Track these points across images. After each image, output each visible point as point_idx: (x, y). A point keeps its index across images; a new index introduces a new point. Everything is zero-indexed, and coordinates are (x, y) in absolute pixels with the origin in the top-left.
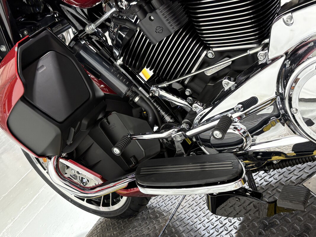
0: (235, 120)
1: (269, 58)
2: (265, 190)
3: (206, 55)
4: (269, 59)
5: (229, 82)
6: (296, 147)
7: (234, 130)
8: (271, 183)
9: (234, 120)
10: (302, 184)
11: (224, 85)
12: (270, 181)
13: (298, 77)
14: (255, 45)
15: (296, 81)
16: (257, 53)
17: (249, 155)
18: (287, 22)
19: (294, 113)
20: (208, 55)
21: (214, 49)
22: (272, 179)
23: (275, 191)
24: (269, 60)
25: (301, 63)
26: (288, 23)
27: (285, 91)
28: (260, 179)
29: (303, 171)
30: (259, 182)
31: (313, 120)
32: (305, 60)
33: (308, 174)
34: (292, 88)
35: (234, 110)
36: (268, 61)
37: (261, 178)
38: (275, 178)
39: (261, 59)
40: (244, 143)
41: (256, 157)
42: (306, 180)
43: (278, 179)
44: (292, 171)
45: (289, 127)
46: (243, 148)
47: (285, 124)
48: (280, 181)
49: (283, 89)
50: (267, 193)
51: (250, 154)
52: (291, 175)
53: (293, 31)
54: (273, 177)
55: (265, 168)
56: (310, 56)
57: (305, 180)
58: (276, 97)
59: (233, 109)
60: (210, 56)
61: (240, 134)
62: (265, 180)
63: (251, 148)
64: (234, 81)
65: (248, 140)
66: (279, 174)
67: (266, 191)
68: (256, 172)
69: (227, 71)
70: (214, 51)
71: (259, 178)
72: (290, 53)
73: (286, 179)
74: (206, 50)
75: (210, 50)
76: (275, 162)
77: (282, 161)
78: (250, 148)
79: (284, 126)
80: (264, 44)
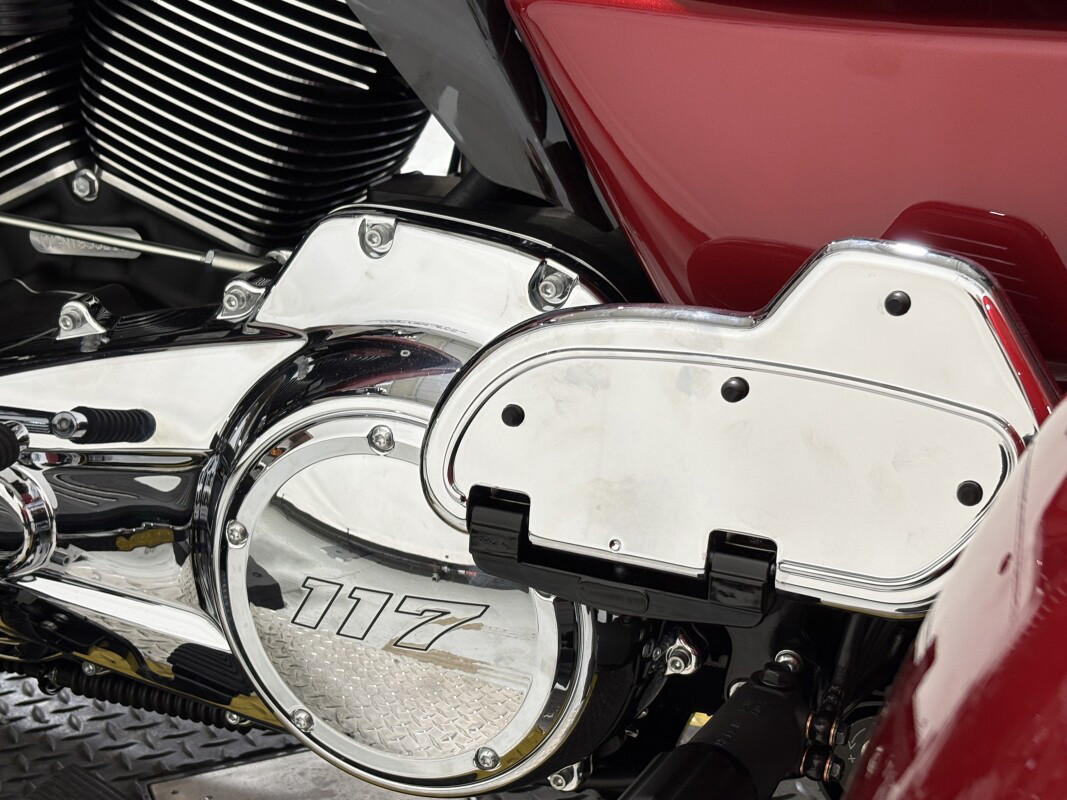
0: (38, 458)
1: (257, 318)
2: (13, 746)
3: (68, 179)
4: (253, 320)
5: (89, 318)
6: (189, 655)
7: (8, 490)
8: (50, 732)
9: (33, 456)
10: (149, 786)
11: (64, 321)
12: (51, 723)
13: (310, 431)
14: (248, 245)
15: (299, 436)
16: (232, 275)
17: (16, 602)
18: (370, 240)
19: (230, 539)
20: (75, 183)
21: (107, 177)
22: (63, 718)
23: (45, 766)
24: (253, 324)
25: (344, 390)
26: (370, 243)
27: (248, 447)
28: (21, 700)
29: (179, 740)
30: (11, 708)
31: (288, 592)
32: (359, 390)
33: (188, 761)
34: (273, 452)
35: (51, 420)
36: (249, 326)
37: (27, 699)
38: (74, 720)
39: (231, 306)
40: (20, 552)
41: (39, 619)
42: (172, 777)
43: (82, 731)
44: (145, 723)
45: (196, 574)
46: (8, 567)
47: (188, 560)
48: (85, 741)
49: (246, 438)
50: (16, 761)
51: (20, 599)
52: (132, 737)
53: (372, 278)
54: (68, 714)
55: (48, 671)
56: (382, 386)
57: (166, 778)
58: (210, 455)
59: (50, 415)
60: (80, 188)
61: (24, 514)
62: (38, 713)
63: (34, 580)
64: (103, 323)
65: (39, 548)
66: (97, 715)
67: (15, 754)
68: (11, 672)
69: (113, 274)
70: (101, 182)
71: (22, 696)
72: (334, 339)
73: (109, 742)
74: (78, 161)
75: (92, 169)
76: (89, 669)
77: (115, 677)
78: (31, 578)
79: (180, 562)
80: (272, 258)
